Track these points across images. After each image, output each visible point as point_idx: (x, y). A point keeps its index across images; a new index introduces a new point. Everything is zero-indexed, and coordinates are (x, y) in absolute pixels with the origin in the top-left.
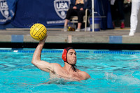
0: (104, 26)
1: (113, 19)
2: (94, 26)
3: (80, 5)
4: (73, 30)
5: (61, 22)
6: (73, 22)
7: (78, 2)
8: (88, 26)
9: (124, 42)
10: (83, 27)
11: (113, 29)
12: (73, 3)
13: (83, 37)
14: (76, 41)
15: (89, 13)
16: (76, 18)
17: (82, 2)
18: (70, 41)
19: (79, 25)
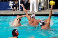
2: (20, 10)
3: (16, 4)
4: (14, 11)
5: (11, 9)
6: (14, 9)
10: (17, 10)
13: (17, 13)
14: (15, 14)
18: (13, 14)
19: (16, 9)
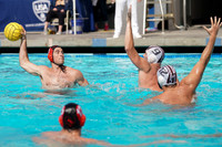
0: (86, 28)
2: (76, 28)
4: (53, 33)
5: (40, 25)
6: (53, 24)
7: (58, 3)
8: (70, 28)
9: (108, 44)
10: (64, 30)
13: (64, 40)
14: (57, 44)
15: (71, 15)
16: (56, 20)
17: (63, 3)
18: (50, 44)
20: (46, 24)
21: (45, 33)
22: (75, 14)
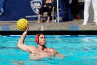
1: (72, 13)
3: (49, 4)
5: (35, 16)
6: (44, 16)
7: (47, 2)
8: (55, 18)
11: (72, 20)
12: (44, 3)
17: (50, 2)
19: (49, 18)
20: (39, 16)
21: (39, 21)
22: (58, 9)
